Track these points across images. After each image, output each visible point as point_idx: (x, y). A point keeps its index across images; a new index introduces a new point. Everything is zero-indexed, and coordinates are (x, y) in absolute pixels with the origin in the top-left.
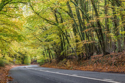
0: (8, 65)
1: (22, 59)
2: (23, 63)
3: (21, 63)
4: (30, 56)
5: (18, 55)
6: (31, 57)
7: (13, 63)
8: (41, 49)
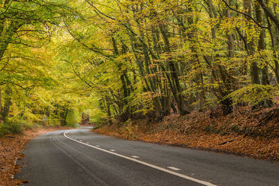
0: (31, 129)
1: (62, 114)
2: (64, 124)
3: (59, 124)
4: (77, 110)
5: (52, 108)
6: (80, 110)
7: (43, 124)
8: (94, 98)
